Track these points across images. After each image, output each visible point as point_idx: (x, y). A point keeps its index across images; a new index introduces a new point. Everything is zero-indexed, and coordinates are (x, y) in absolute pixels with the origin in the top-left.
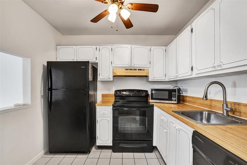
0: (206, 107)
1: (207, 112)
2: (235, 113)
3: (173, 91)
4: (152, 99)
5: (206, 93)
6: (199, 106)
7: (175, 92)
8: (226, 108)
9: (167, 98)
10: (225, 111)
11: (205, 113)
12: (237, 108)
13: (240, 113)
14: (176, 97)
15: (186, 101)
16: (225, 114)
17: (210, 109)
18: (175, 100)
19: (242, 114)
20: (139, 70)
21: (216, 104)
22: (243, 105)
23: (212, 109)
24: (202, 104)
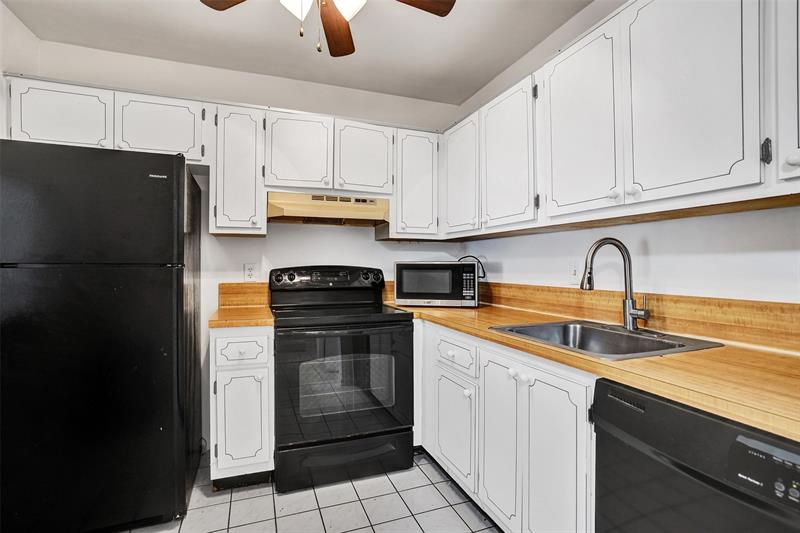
0: (565, 313)
1: (578, 326)
2: (650, 322)
3: (466, 269)
4: (401, 294)
5: (588, 270)
6: (544, 310)
7: (470, 272)
8: (632, 311)
9: (447, 290)
10: (629, 319)
11: (575, 328)
12: (655, 309)
13: (664, 319)
14: (474, 287)
15: (500, 298)
16: (630, 327)
17: (577, 316)
18: (473, 298)
19: (668, 322)
20: (357, 200)
21: (594, 302)
22: (671, 300)
23: (583, 315)
24: (554, 305)
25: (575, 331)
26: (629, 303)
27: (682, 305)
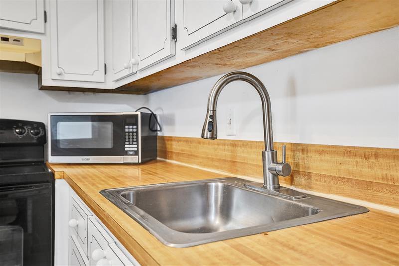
0: (222, 168)
1: (220, 185)
2: (296, 179)
3: (128, 121)
5: (211, 113)
6: (205, 166)
7: (133, 125)
8: (272, 165)
9: (109, 145)
10: (269, 176)
11: (217, 187)
12: (301, 162)
13: (308, 175)
14: (137, 141)
16: (270, 185)
17: (231, 171)
18: (136, 153)
19: (313, 178)
21: (245, 155)
23: (237, 171)
25: (216, 191)
26: (268, 154)
27: (327, 157)
